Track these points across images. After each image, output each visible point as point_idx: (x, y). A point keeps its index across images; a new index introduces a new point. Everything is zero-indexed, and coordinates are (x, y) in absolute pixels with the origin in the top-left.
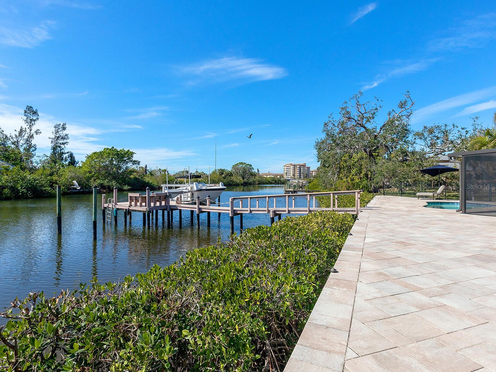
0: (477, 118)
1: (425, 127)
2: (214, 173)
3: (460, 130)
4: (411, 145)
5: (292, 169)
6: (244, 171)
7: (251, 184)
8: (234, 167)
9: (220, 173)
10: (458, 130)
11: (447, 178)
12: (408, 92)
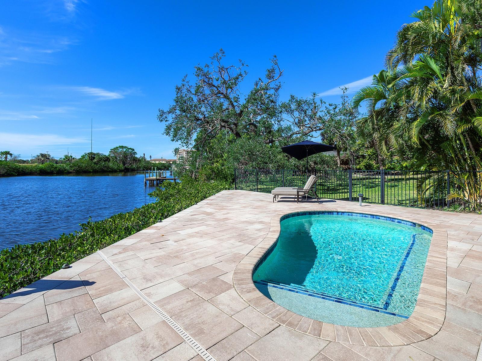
0: (346, 89)
1: (292, 97)
2: (83, 157)
3: (328, 106)
4: (278, 123)
5: (185, 155)
6: (125, 156)
7: (135, 170)
8: (114, 150)
9: (90, 157)
10: (326, 107)
11: (315, 163)
12: (275, 57)
